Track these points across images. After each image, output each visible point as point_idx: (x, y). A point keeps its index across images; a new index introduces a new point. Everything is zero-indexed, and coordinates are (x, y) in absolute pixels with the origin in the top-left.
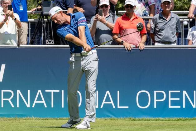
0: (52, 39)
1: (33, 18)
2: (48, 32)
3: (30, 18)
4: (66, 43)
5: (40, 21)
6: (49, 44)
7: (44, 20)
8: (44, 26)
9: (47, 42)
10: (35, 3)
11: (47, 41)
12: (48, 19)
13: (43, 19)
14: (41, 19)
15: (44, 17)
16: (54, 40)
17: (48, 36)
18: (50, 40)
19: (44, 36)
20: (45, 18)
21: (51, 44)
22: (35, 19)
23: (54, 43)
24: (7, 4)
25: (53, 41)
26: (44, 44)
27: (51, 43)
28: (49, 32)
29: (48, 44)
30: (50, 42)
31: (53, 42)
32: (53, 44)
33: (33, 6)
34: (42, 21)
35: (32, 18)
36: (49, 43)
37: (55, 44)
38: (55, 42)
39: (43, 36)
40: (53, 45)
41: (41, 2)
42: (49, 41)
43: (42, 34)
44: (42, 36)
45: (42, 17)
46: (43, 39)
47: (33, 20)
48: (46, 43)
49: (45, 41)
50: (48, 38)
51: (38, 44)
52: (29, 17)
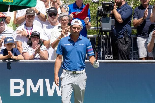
1: (93, 34)
2: (107, 48)
3: (90, 34)
5: (99, 37)
6: (108, 60)
7: (103, 36)
8: (103, 42)
9: (106, 57)
10: (94, 19)
11: (106, 56)
12: (107, 35)
13: (102, 35)
14: (100, 35)
15: (104, 33)
16: (113, 55)
17: (107, 51)
18: (109, 55)
19: (103, 52)
20: (104, 34)
21: (110, 60)
22: (95, 35)
23: (112, 58)
24: (65, 21)
25: (112, 56)
26: (104, 59)
27: (110, 58)
28: (108, 48)
29: (107, 60)
30: (109, 57)
31: (112, 57)
32: (112, 59)
33: (93, 22)
34: (102, 37)
35: (92, 34)
36: (108, 58)
37: (114, 59)
38: (114, 57)
39: (102, 52)
40: (112, 60)
41: (100, 19)
42: (108, 57)
43: (101, 49)
44: (101, 52)
45: (101, 33)
46: (102, 54)
47: (92, 36)
48: (105, 58)
49: (104, 56)
50: (107, 53)
52: (89, 33)
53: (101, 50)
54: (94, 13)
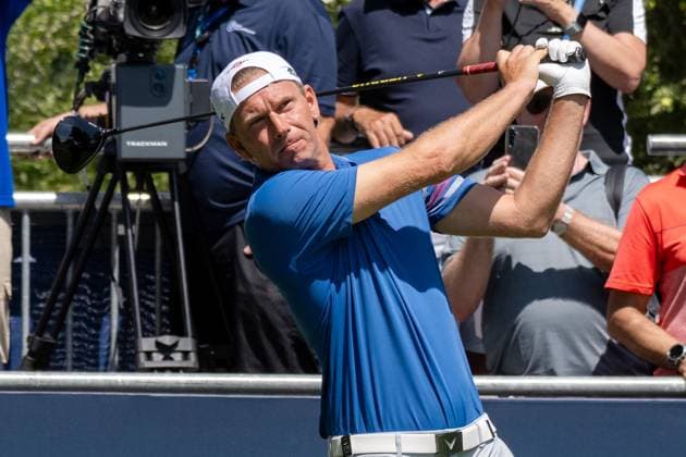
0: (181, 332)
1: (52, 186)
2: (152, 283)
3: (30, 187)
4: (278, 364)
5: (98, 206)
6: (162, 370)
7: (125, 201)
8: (123, 240)
9: (149, 355)
10: (64, 80)
11: (147, 344)
12: (152, 190)
13: (118, 190)
14: (103, 191)
15: (129, 175)
16: (199, 338)
17: (152, 310)
18: (167, 340)
19: (126, 313)
20: (132, 183)
21: (175, 370)
22: (66, 189)
23: (193, 356)
25: (187, 343)
26: (128, 363)
27: (177, 357)
28: (163, 284)
29: (151, 370)
30: (166, 351)
31: (186, 354)
32: (185, 364)
33: (51, 99)
34: (115, 206)
35: (44, 184)
36: (158, 357)
37: (205, 366)
39: (120, 311)
40: (186, 370)
41: (107, 75)
42: (161, 348)
43: (108, 294)
44: (108, 313)
45: (109, 176)
46: (119, 333)
47: (45, 197)
48: (142, 357)
49: (134, 345)
50: (151, 321)
51: (78, 368)
52: (24, 177)
53: (109, 302)
54: (64, 32)
